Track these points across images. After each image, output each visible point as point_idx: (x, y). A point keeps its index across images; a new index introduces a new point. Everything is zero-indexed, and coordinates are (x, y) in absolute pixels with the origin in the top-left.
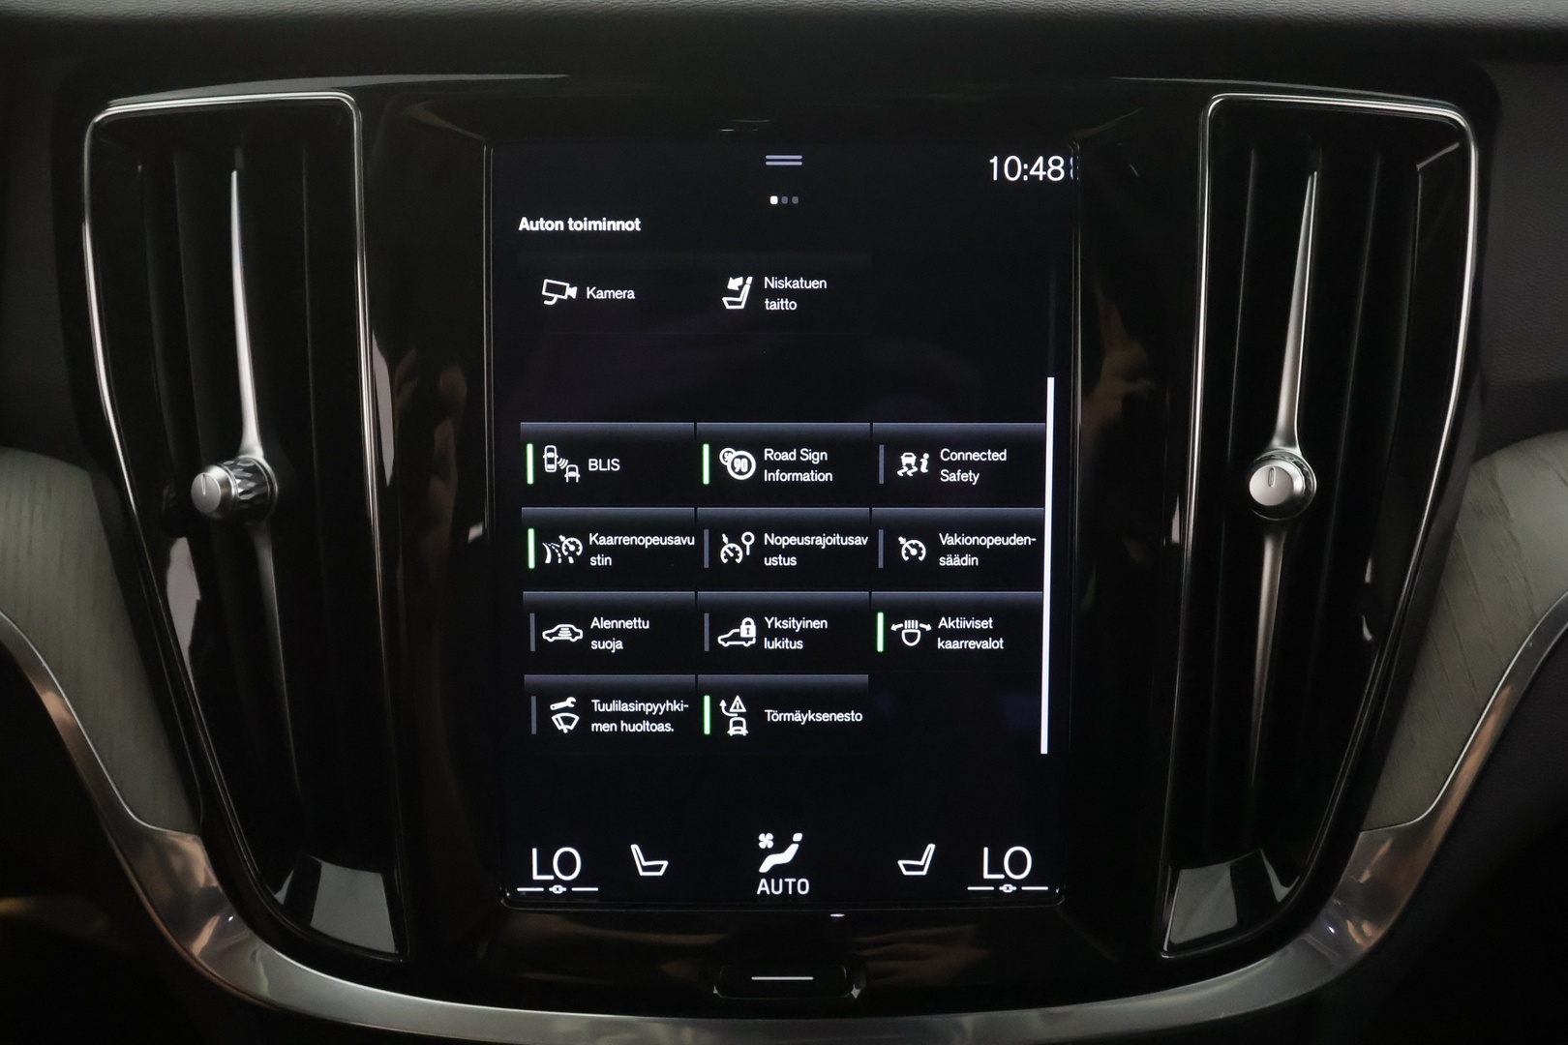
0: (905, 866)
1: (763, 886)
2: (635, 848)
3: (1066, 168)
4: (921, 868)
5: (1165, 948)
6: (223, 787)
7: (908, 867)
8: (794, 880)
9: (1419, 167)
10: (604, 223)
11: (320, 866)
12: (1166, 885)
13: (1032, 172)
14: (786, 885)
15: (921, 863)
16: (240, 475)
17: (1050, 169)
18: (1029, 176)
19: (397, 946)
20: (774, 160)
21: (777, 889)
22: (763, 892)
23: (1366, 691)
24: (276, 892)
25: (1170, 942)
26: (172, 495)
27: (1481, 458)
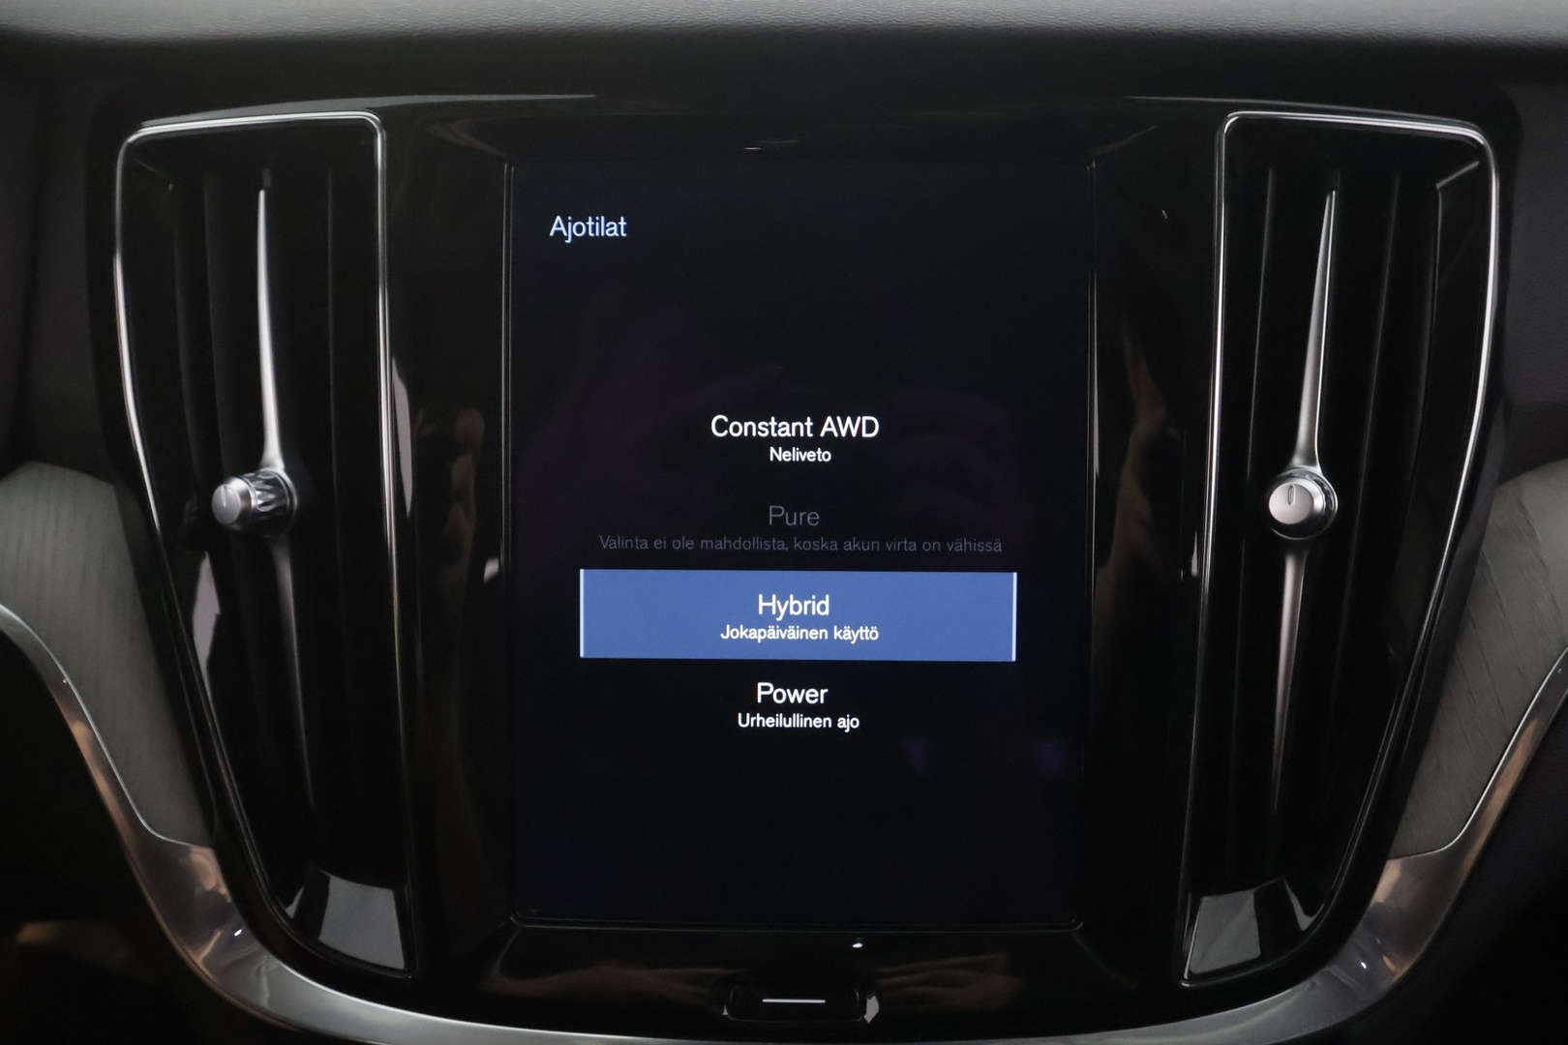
5: (1186, 976)
9: (1439, 185)
11: (328, 879)
12: (1186, 911)
16: (260, 487)
19: (406, 963)
24: (287, 906)
25: (1190, 972)
26: (195, 509)
27: (1507, 480)
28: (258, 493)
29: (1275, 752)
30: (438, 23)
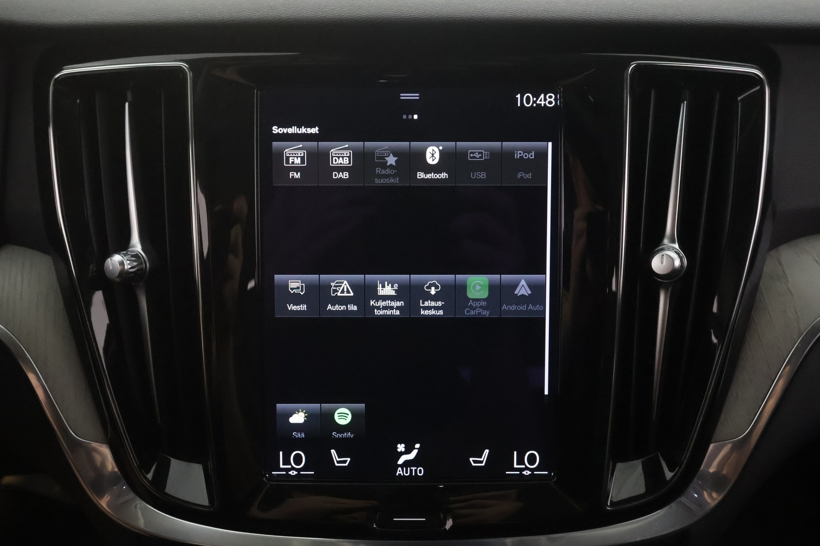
0: (473, 460)
1: (400, 471)
2: (333, 451)
3: (556, 100)
4: (482, 462)
5: (609, 504)
6: (120, 420)
7: (475, 462)
8: (416, 468)
9: (739, 98)
11: (170, 460)
12: (609, 471)
13: (538, 102)
14: (411, 471)
15: (482, 459)
16: (129, 259)
17: (547, 100)
18: (536, 104)
19: (209, 503)
20: (404, 96)
21: (407, 473)
22: (400, 474)
24: (147, 474)
25: (611, 501)
26: (95, 269)
27: (773, 249)
28: (128, 262)
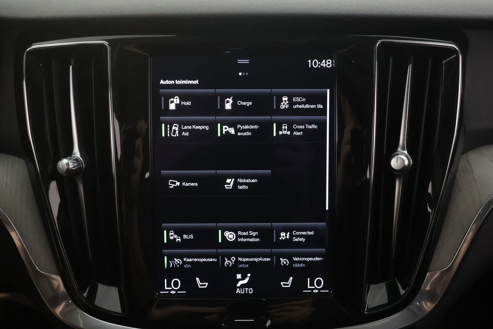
0: (283, 284)
1: (238, 291)
2: (197, 279)
3: (332, 63)
4: (288, 285)
5: (366, 310)
6: (67, 261)
7: (284, 285)
8: (248, 289)
9: (443, 62)
10: (187, 81)
11: (98, 285)
12: (366, 289)
13: (321, 65)
14: (245, 290)
15: (288, 283)
16: (72, 162)
17: (327, 64)
18: (320, 66)
19: (122, 311)
20: (240, 61)
21: (242, 292)
22: (238, 293)
23: (429, 228)
24: (84, 293)
25: (367, 308)
26: (51, 168)
27: (464, 153)
29: (393, 237)
30: (127, 13)
